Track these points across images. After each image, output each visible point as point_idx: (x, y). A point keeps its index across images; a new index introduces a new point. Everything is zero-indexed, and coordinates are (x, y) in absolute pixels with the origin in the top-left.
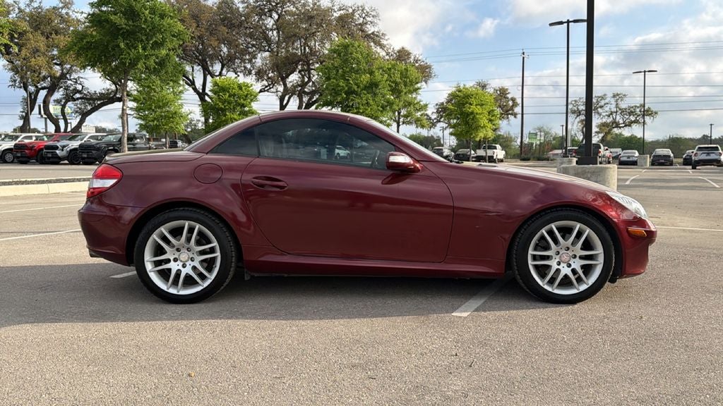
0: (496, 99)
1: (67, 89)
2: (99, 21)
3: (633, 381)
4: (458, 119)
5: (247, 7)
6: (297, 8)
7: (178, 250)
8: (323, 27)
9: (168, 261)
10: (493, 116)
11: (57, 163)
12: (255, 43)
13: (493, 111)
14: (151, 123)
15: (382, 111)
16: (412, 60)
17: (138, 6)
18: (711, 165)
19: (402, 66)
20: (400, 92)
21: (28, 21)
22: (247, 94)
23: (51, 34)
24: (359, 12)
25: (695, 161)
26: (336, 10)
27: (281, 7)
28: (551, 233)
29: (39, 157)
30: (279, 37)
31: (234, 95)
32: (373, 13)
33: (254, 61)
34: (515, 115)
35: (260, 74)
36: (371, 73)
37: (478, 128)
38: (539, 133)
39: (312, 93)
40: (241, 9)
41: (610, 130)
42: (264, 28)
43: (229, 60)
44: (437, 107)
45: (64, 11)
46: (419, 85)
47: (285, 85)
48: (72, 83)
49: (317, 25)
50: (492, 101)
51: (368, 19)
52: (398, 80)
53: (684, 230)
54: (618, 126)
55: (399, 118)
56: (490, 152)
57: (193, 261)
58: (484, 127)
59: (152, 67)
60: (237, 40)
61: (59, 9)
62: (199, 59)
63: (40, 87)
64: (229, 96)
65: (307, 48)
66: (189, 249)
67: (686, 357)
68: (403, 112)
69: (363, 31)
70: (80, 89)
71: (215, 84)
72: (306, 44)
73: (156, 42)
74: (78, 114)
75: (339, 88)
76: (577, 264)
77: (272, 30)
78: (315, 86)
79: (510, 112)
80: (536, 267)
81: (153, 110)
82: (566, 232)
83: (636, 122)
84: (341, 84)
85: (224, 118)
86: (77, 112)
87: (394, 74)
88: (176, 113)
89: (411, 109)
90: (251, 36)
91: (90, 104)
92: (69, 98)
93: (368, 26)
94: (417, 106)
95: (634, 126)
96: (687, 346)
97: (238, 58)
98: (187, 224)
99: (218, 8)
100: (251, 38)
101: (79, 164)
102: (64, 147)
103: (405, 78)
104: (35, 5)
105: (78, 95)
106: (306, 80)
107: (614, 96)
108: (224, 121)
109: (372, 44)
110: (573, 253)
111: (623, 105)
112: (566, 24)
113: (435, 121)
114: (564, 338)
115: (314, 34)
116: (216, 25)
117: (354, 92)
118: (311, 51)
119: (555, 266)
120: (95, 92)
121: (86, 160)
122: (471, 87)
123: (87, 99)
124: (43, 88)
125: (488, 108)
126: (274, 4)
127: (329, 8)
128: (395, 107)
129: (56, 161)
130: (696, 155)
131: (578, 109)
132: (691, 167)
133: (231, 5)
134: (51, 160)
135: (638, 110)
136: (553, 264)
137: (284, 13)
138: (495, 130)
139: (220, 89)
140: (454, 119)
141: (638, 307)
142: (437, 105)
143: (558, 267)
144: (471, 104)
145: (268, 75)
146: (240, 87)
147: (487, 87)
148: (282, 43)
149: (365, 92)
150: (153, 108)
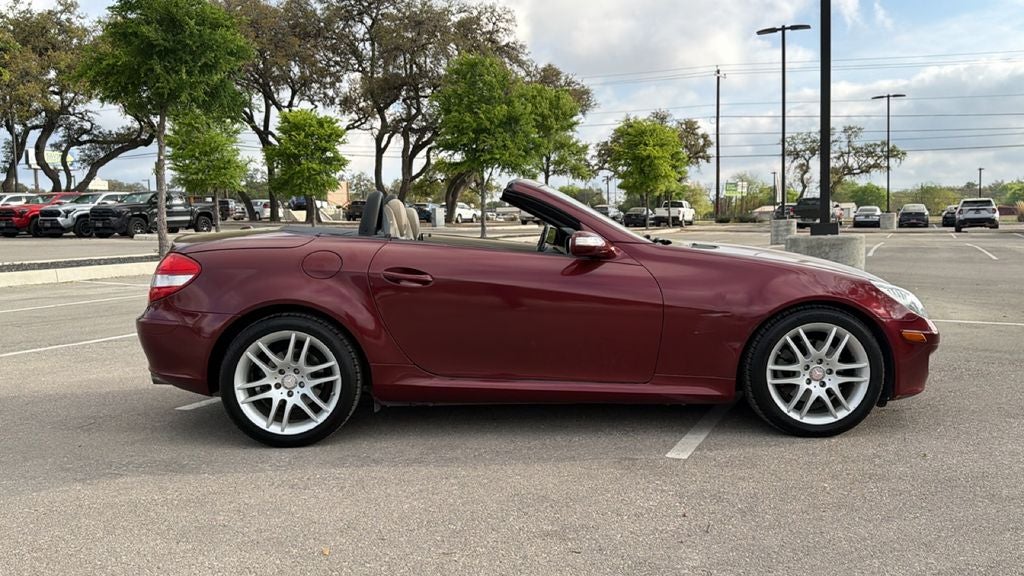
0: (681, 137)
1: (69, 128)
2: (124, 33)
3: (929, 547)
4: (630, 165)
5: (328, 8)
6: (399, 11)
7: (281, 372)
8: (436, 36)
9: (267, 388)
10: (677, 161)
11: (58, 236)
12: (338, 59)
13: (677, 153)
14: (194, 177)
15: (524, 157)
16: (562, 82)
17: (180, 14)
18: (981, 226)
19: (550, 91)
20: (549, 129)
21: (13, 32)
22: (331, 134)
23: (47, 50)
24: (487, 15)
25: (961, 221)
26: (454, 12)
27: (376, 8)
28: (797, 339)
29: (32, 227)
30: (373, 50)
31: (313, 135)
32: (506, 17)
33: (337, 85)
34: (708, 159)
35: (347, 104)
36: (509, 103)
37: (656, 178)
38: (740, 183)
39: (422, 131)
40: (319, 12)
41: (840, 178)
42: (351, 38)
43: (303, 85)
44: (599, 148)
45: (64, 17)
46: (575, 119)
47: (383, 119)
48: (77, 120)
49: (428, 32)
50: (677, 139)
51: (501, 25)
52: (546, 112)
53: (959, 324)
54: (850, 171)
55: (548, 166)
56: (674, 212)
57: (302, 387)
58: (666, 176)
59: (201, 99)
60: (313, 56)
61: (57, 13)
62: (259, 84)
63: (29, 125)
64: (306, 136)
65: (414, 66)
66: (296, 371)
67: (994, 511)
68: (554, 157)
69: (493, 42)
70: (89, 127)
71: (285, 119)
72: (413, 61)
73: (205, 64)
74: (85, 164)
75: (465, 125)
76: (833, 383)
77: (362, 40)
78: (426, 121)
79: (701, 154)
80: (778, 387)
81: (197, 158)
82: (817, 337)
83: (876, 166)
84: (468, 119)
85: (298, 168)
86: (84, 161)
87: (540, 103)
88: (229, 161)
89: (564, 152)
90: (334, 50)
91: (103, 149)
92: (72, 141)
93: (500, 34)
94: (574, 149)
95: (874, 172)
96: (993, 496)
97: (316, 82)
98: (293, 336)
99: (286, 10)
100: (333, 53)
101: (90, 236)
102: (68, 212)
103: (557, 108)
104: (22, 7)
105: (85, 137)
106: (414, 111)
107: (845, 131)
108: (299, 172)
109: (506, 60)
110: (828, 367)
111: (858, 143)
112: (780, 32)
113: (596, 168)
114: (825, 488)
115: (424, 47)
116: (283, 35)
117: (485, 130)
118: (420, 70)
119: (804, 386)
120: (110, 132)
121: (101, 231)
122: (644, 120)
123: (98, 142)
124: (35, 127)
125: (670, 150)
126: (366, 4)
127: (446, 9)
128: (543, 150)
129: (57, 232)
130: (961, 212)
131: (795, 149)
132: (953, 229)
133: (304, 5)
134: (51, 231)
135: (879, 149)
136: (801, 382)
137: (380, 17)
138: (680, 180)
139: (291, 126)
140: (623, 165)
141: (917, 440)
142: (598, 145)
143: (808, 386)
144: (646, 145)
145: (358, 105)
146: (321, 123)
147: (668, 119)
148: (379, 59)
149: (501, 130)
150: (197, 155)
